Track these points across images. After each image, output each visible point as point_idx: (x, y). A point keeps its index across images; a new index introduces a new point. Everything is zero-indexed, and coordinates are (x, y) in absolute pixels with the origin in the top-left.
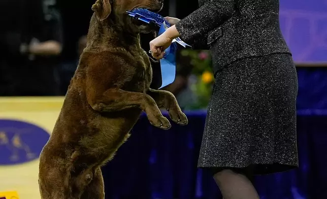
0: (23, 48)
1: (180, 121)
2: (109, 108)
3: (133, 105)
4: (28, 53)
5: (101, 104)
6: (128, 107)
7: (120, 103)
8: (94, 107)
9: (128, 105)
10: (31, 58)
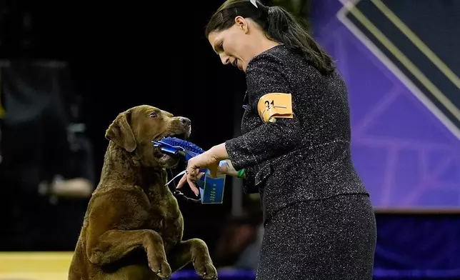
0: (43, 188)
1: (206, 274)
2: (106, 257)
3: (134, 245)
4: (49, 194)
5: (98, 252)
6: (129, 250)
7: (119, 247)
8: (91, 259)
9: (129, 248)
10: (53, 200)
